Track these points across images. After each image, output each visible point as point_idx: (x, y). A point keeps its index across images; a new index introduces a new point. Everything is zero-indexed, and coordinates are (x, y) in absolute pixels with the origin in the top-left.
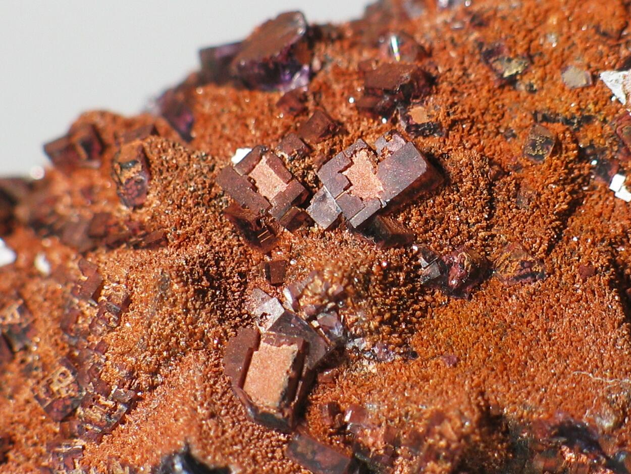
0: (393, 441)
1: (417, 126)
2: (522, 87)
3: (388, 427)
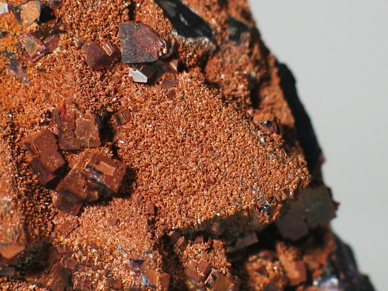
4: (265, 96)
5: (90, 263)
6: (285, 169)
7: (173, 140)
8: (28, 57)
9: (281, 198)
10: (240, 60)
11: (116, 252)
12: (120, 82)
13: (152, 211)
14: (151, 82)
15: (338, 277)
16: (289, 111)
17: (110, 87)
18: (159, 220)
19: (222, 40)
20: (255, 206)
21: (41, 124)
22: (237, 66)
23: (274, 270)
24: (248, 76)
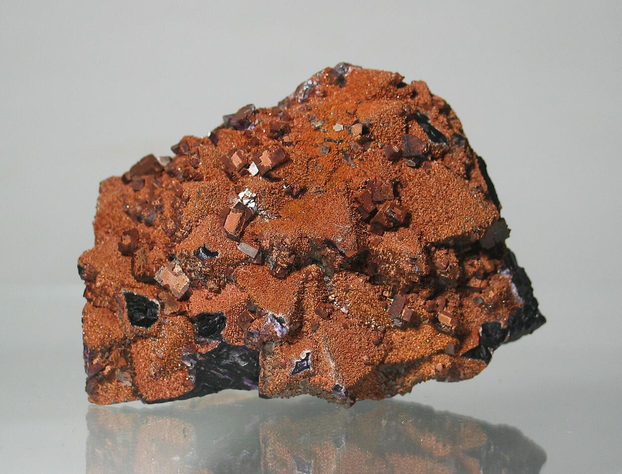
0: (272, 245)
1: (285, 142)
2: (322, 130)
3: (270, 240)
4: (472, 174)
5: (387, 261)
6: (487, 211)
7: (430, 196)
8: (354, 153)
9: (485, 226)
10: (460, 155)
11: (402, 254)
12: (402, 166)
13: (420, 233)
14: (418, 167)
15: (510, 269)
16: (484, 181)
17: (397, 168)
18: (423, 238)
19: (452, 144)
20: (472, 230)
21: (363, 188)
22: (458, 158)
23: (478, 265)
24: (464, 163)
